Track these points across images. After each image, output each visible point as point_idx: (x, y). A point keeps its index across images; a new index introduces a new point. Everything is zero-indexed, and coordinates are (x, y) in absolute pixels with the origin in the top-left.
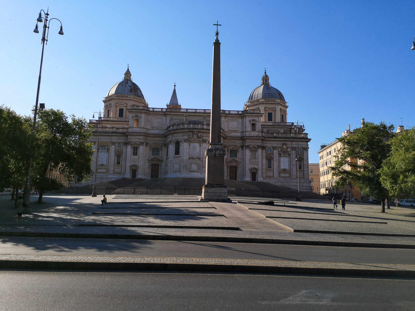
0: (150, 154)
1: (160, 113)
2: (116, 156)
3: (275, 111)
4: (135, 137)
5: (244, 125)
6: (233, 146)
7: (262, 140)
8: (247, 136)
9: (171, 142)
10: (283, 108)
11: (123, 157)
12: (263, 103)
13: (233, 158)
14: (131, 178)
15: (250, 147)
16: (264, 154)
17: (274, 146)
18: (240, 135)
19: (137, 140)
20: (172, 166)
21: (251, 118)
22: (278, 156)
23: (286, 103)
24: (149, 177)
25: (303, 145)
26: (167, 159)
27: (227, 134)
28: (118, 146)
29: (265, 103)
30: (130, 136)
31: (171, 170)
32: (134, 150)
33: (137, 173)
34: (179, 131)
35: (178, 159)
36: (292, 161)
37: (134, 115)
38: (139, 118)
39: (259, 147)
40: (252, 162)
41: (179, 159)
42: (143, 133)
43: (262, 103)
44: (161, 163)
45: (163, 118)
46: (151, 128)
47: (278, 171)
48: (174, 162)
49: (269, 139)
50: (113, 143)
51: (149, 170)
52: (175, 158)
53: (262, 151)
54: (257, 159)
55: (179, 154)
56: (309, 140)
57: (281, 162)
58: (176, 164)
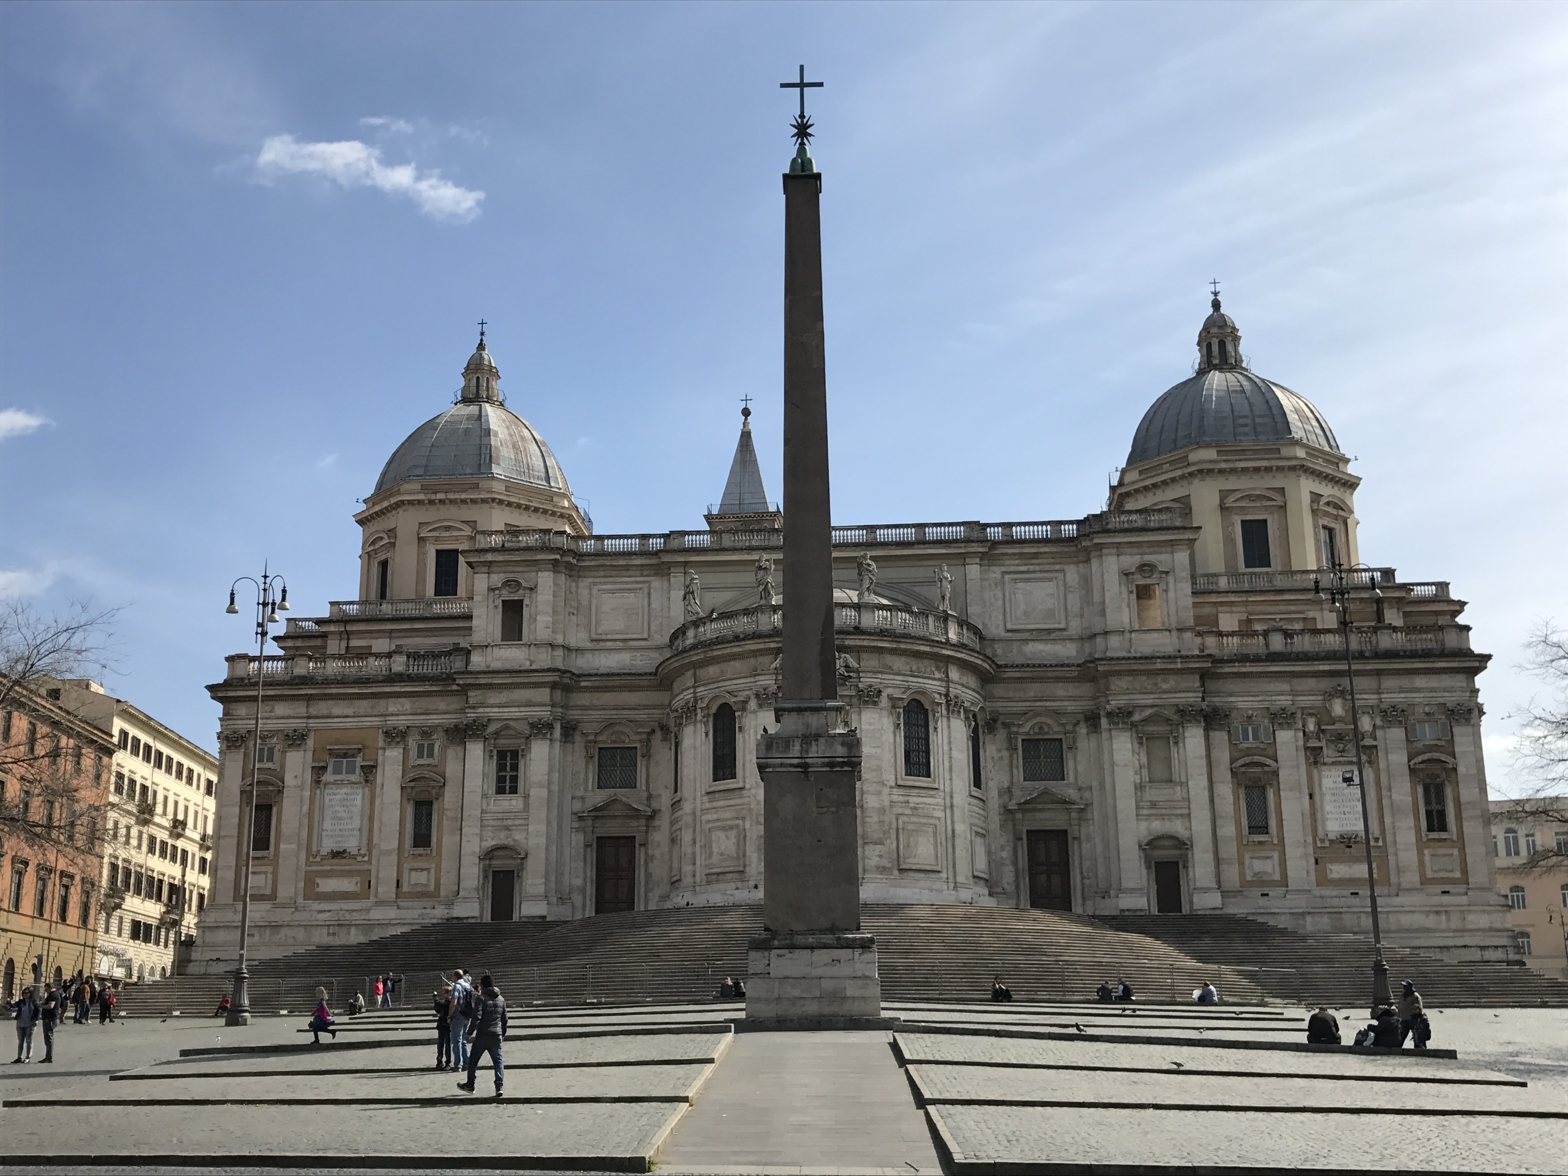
0: (586, 780)
1: (637, 561)
2: (409, 800)
3: (1284, 507)
4: (503, 697)
5: (1097, 598)
6: (1035, 721)
7: (1204, 676)
8: (1112, 659)
9: (690, 710)
10: (1327, 491)
11: (446, 806)
12: (1210, 471)
13: (1041, 785)
14: (487, 918)
15: (1137, 717)
16: (1223, 755)
17: (1273, 709)
18: (1074, 653)
19: (514, 712)
20: (698, 846)
21: (1131, 561)
22: (1303, 761)
23: (1347, 461)
24: (584, 910)
25: (1445, 690)
26: (676, 805)
27: (999, 652)
28: (420, 748)
29: (1221, 471)
30: (479, 692)
31: (698, 862)
32: (501, 767)
33: (517, 887)
34: (728, 651)
35: (732, 802)
36: (1390, 790)
37: (497, 579)
38: (521, 592)
39: (1185, 714)
40: (1153, 805)
41: (738, 801)
42: (549, 670)
43: (1201, 471)
44: (647, 832)
45: (653, 585)
46: (589, 645)
47: (1311, 850)
48: (709, 821)
49: (1243, 670)
50: (395, 736)
51: (585, 870)
52: (717, 795)
53: (1207, 738)
54: (1181, 784)
55: (733, 776)
56: (1476, 664)
57: (1322, 796)
58: (723, 829)
